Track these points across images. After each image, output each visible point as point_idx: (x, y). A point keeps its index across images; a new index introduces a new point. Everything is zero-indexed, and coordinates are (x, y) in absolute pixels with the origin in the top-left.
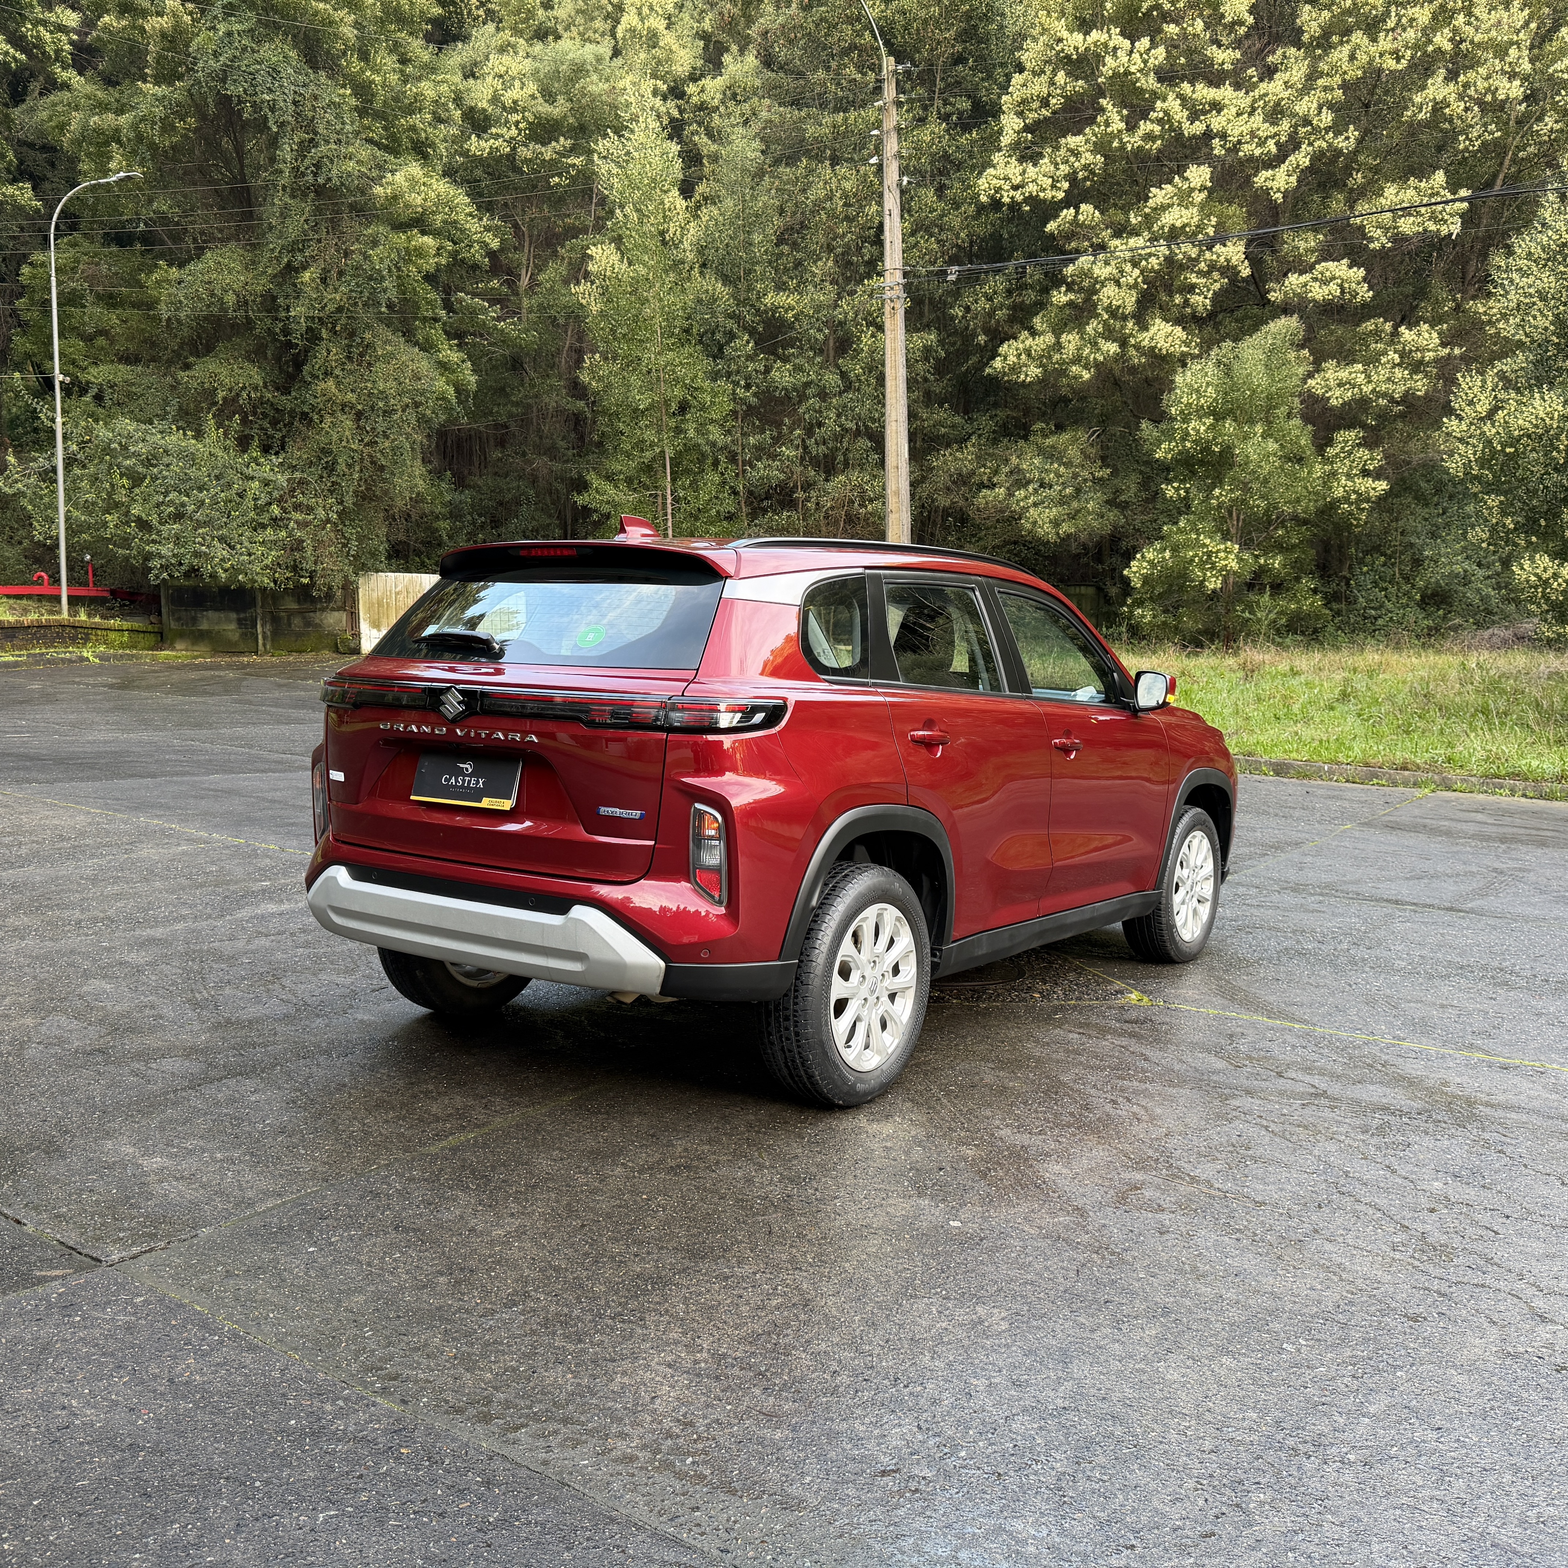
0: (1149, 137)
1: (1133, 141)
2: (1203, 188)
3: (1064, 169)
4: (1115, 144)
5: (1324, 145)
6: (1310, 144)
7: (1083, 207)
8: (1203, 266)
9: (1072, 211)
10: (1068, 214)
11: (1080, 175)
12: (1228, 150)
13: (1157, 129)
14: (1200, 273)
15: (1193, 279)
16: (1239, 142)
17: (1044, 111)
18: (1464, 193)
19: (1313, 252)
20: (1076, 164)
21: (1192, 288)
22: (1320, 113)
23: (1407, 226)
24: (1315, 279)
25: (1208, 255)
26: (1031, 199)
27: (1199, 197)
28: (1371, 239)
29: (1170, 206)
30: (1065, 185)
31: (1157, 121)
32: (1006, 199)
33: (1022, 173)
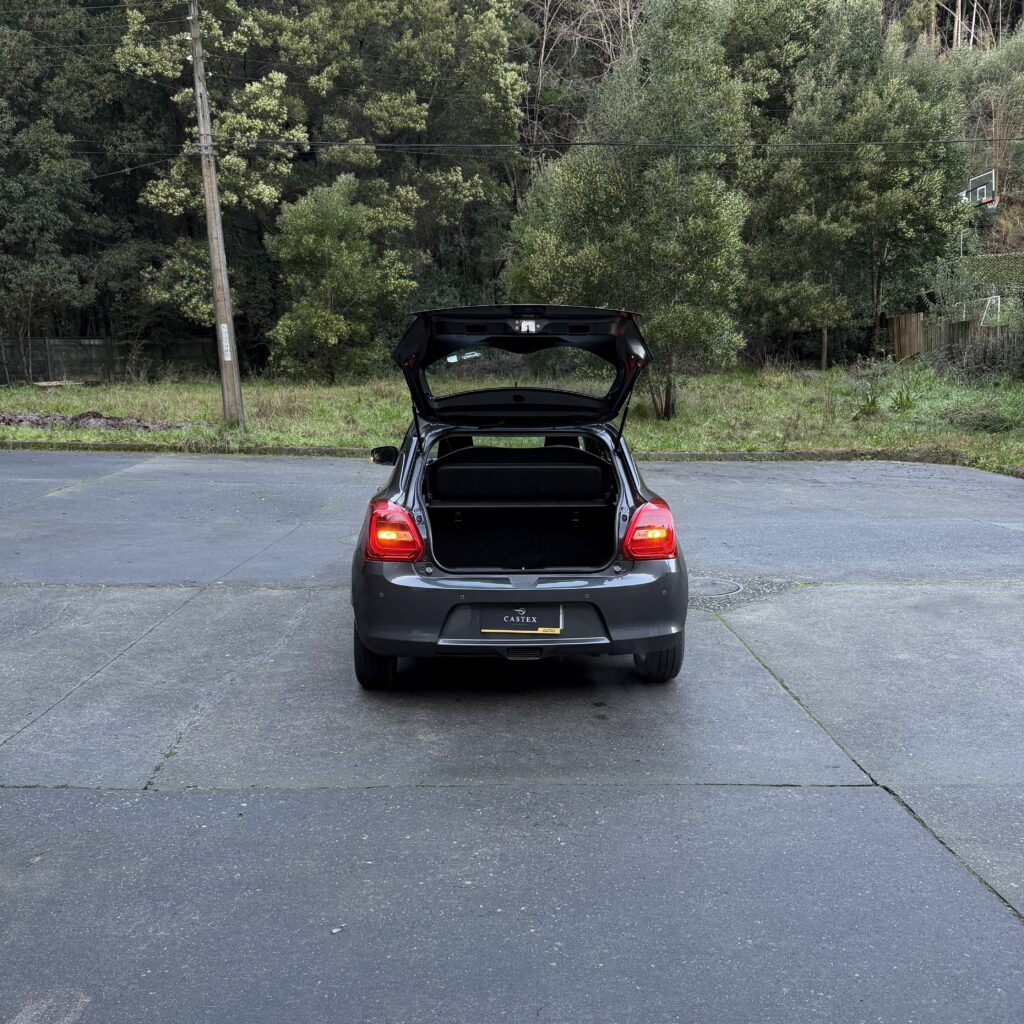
0: (239, 43)
1: (229, 46)
2: (281, 87)
3: (178, 56)
4: (217, 44)
5: (347, 64)
6: (337, 62)
12: (290, 59)
13: (244, 39)
16: (297, 55)
17: (158, 11)
18: (425, 105)
19: (344, 132)
22: (341, 43)
23: (397, 122)
24: (350, 149)
26: (158, 75)
27: (279, 93)
28: (377, 128)
29: (260, 96)
30: (181, 67)
31: (243, 33)
32: (139, 72)
33: (149, 54)
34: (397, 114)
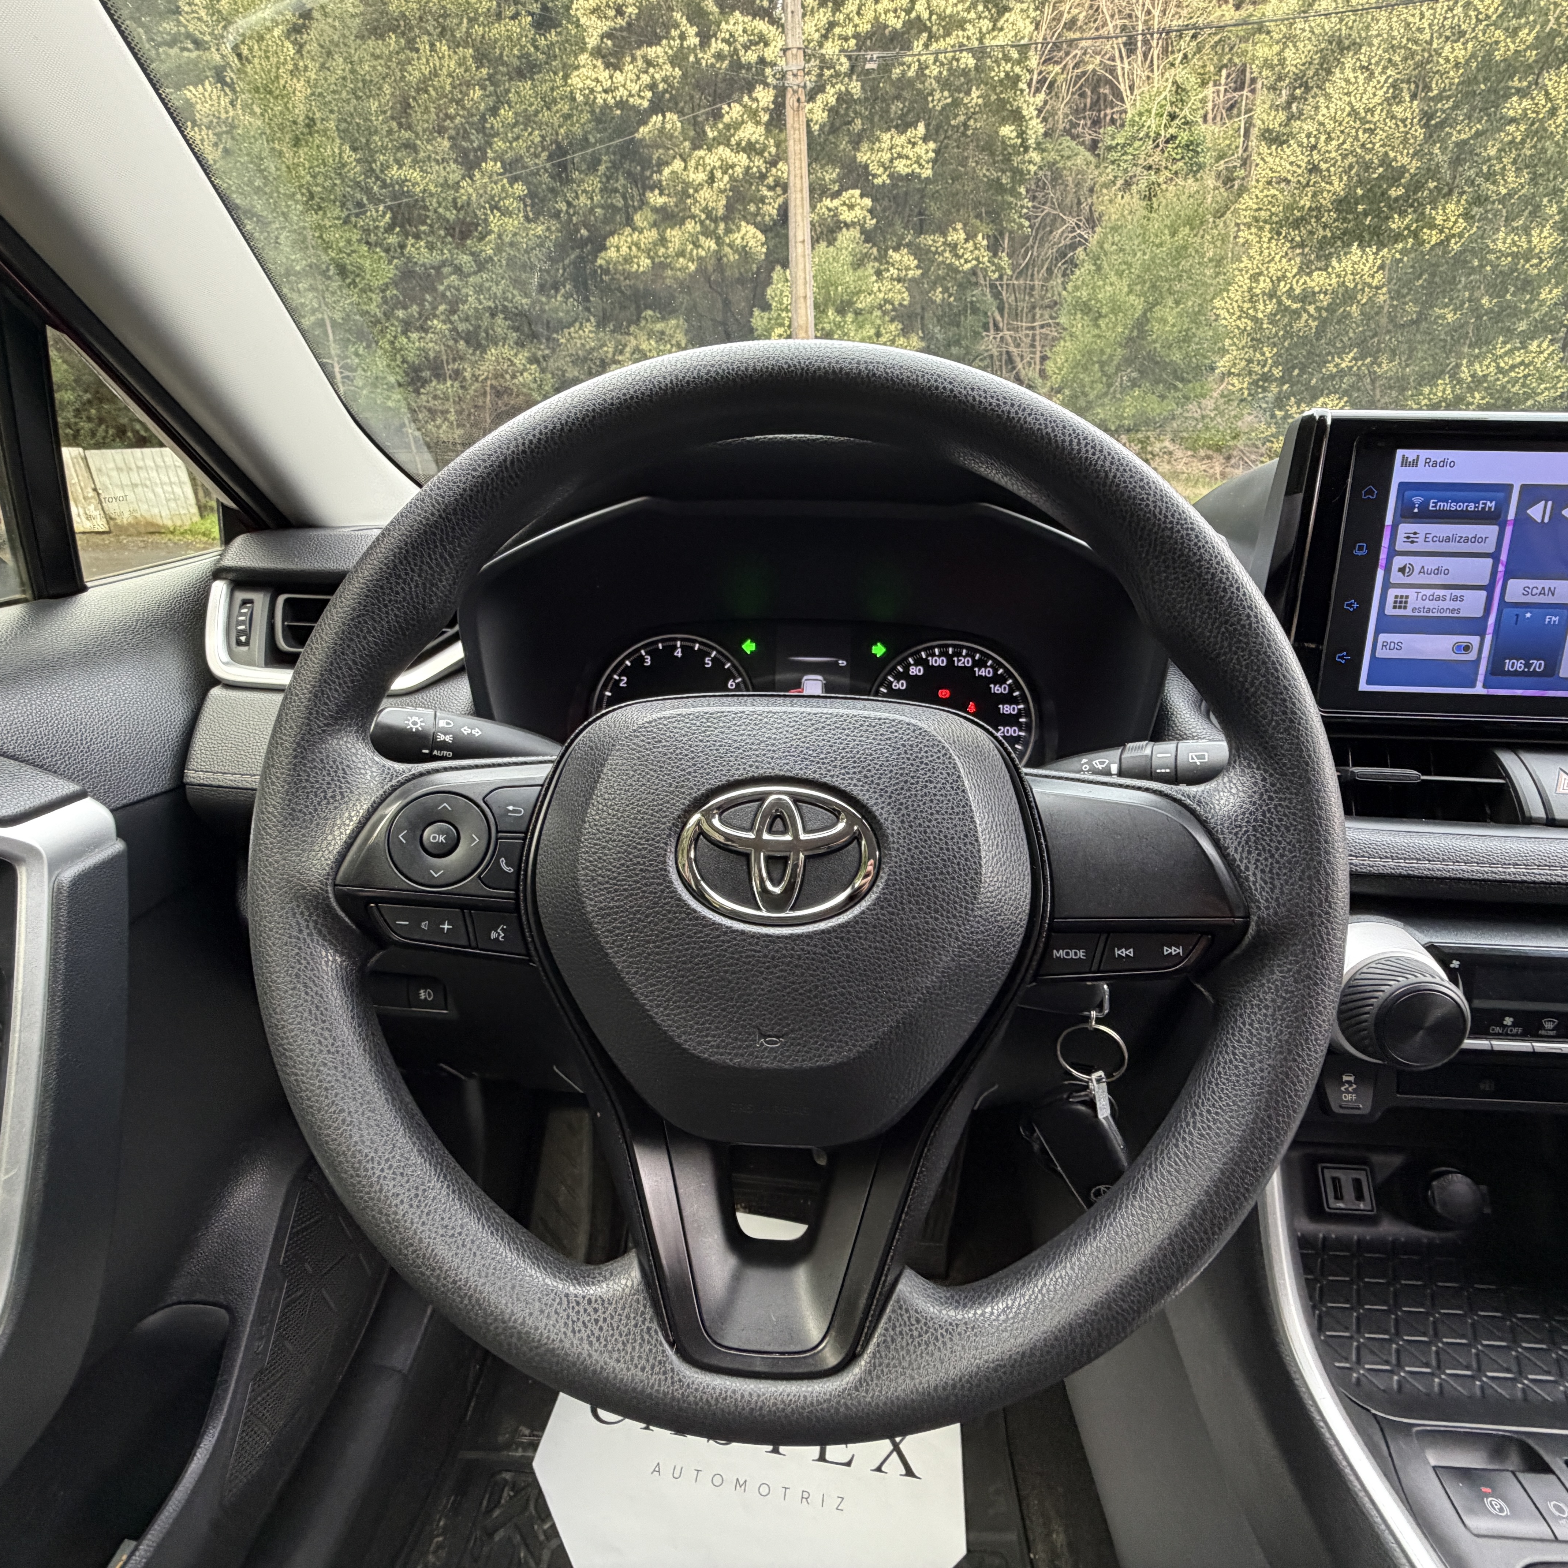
0: (719, 56)
1: (707, 58)
2: (766, 109)
3: (645, 79)
4: (692, 58)
5: (843, 89)
6: (833, 86)
7: (668, 115)
8: (770, 180)
9: (660, 117)
10: (656, 120)
11: (661, 86)
13: (726, 48)
14: (770, 188)
15: (765, 192)
17: (619, 20)
18: (932, 145)
19: (835, 183)
20: (657, 76)
21: (762, 200)
23: (900, 166)
24: (844, 204)
25: (774, 170)
26: (622, 104)
27: (765, 118)
28: (875, 176)
29: (743, 122)
30: (649, 94)
31: (723, 40)
32: (599, 101)
33: (611, 77)
34: (900, 156)
